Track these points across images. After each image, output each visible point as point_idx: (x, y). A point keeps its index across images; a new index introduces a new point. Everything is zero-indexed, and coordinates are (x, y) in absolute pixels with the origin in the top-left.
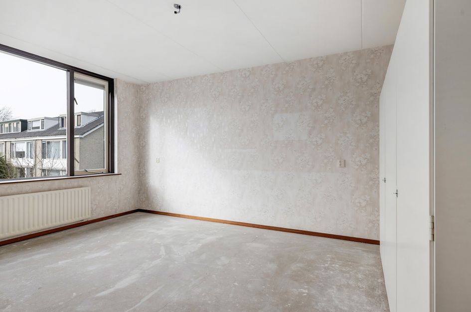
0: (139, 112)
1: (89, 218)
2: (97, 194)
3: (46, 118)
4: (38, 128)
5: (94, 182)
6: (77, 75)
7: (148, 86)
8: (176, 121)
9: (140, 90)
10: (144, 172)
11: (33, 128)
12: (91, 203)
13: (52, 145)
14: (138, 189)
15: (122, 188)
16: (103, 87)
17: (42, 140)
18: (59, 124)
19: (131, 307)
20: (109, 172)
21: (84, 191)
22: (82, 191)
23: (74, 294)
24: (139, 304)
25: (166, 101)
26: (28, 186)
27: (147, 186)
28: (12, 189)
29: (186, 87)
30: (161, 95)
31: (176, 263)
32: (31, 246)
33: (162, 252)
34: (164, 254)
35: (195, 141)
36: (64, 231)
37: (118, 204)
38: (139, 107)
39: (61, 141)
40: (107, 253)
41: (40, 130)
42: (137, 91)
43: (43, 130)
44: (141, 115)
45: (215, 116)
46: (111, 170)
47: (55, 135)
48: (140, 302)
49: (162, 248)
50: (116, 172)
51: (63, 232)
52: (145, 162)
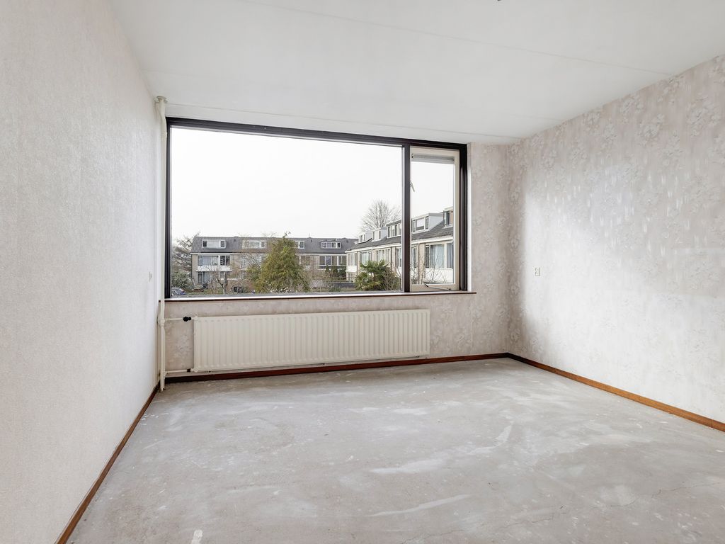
0: (509, 190)
1: (428, 355)
2: (439, 320)
3: (431, 215)
4: (422, 228)
5: (435, 302)
6: (414, 150)
7: (522, 143)
8: (569, 198)
9: (510, 152)
10: (516, 291)
11: (418, 229)
12: (431, 333)
13: (437, 248)
14: (508, 320)
15: (478, 315)
16: (452, 159)
17: (425, 243)
18: (444, 221)
19: (400, 509)
20: (460, 289)
21: (420, 315)
22: (417, 314)
23: (352, 457)
24: (413, 510)
25: (550, 164)
26: (355, 302)
27: (521, 314)
28: (338, 305)
29: (588, 129)
30: (542, 155)
31: (516, 463)
32: (352, 378)
33: (504, 437)
34: (505, 440)
35: (606, 235)
36: (394, 367)
37: (472, 340)
38: (508, 183)
39: (445, 244)
40: (424, 413)
41: (425, 230)
42: (506, 155)
43: (427, 230)
44: (512, 196)
45: (650, 178)
46: (463, 285)
47: (440, 236)
48: (417, 506)
49: (508, 429)
50: (470, 290)
51: (392, 369)
52: (517, 274)
